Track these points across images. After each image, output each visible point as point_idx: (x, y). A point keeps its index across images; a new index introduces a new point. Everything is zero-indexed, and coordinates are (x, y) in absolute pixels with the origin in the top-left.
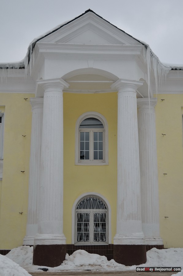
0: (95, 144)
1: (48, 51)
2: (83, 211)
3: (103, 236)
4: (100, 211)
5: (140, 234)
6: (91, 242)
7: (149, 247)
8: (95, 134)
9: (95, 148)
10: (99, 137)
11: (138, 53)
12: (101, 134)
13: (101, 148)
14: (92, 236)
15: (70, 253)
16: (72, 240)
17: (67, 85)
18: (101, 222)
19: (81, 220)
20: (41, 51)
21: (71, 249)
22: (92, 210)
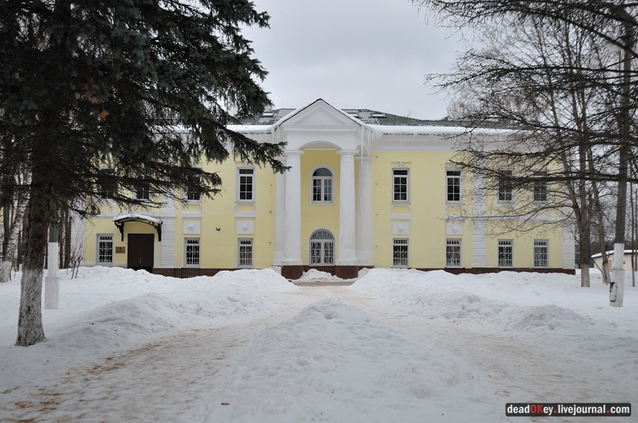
0: (326, 189)
1: (290, 129)
2: (316, 241)
3: (331, 260)
4: (329, 241)
5: (355, 259)
6: (322, 264)
7: (361, 268)
8: (326, 181)
9: (326, 192)
10: (329, 183)
11: (355, 130)
12: (330, 181)
13: (330, 192)
14: (322, 260)
15: (306, 271)
16: (307, 263)
17: (302, 152)
18: (330, 248)
19: (315, 247)
20: (284, 129)
21: (306, 268)
22: (322, 240)
